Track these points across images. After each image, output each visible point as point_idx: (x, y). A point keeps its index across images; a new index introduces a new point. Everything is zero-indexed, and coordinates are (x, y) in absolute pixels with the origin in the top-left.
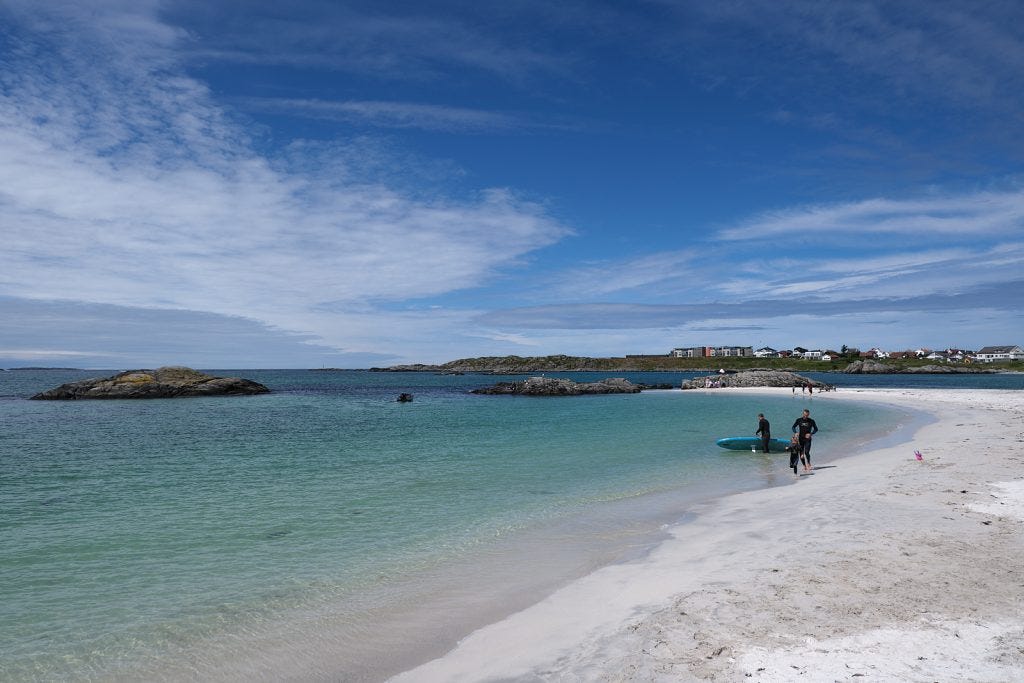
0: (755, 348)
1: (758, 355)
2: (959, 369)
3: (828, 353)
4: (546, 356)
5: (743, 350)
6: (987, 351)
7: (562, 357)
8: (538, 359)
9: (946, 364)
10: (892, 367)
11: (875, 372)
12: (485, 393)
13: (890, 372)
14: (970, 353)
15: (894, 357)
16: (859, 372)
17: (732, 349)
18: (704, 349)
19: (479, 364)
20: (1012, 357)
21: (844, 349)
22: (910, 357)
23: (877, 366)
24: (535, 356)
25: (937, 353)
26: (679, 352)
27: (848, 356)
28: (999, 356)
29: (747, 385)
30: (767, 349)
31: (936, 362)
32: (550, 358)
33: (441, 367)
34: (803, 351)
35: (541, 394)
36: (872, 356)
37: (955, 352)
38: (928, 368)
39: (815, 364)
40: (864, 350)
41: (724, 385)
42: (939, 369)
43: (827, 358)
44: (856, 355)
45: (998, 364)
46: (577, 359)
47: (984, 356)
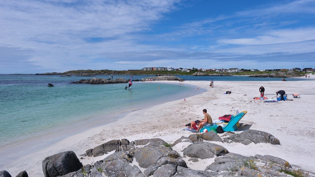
0: (168, 68)
1: (169, 70)
2: (223, 75)
3: (189, 70)
4: (101, 70)
5: (164, 68)
6: (230, 69)
7: (106, 70)
8: (98, 71)
9: (220, 73)
10: (205, 74)
11: (201, 76)
12: (76, 83)
13: (205, 75)
14: (227, 70)
15: (207, 71)
16: (196, 75)
17: (161, 68)
18: (153, 68)
19: (77, 72)
20: (237, 71)
21: (193, 68)
22: (211, 71)
23: (201, 74)
24: (97, 70)
25: (219, 70)
26: (145, 69)
28: (233, 71)
29: (161, 80)
30: (172, 68)
31: (217, 73)
32: (102, 71)
33: (63, 73)
34: (182, 69)
35: (95, 83)
36: (201, 71)
37: (223, 70)
38: (215, 74)
39: (186, 73)
40: (199, 69)
41: (154, 80)
42: (217, 75)
43: (188, 71)
44: (196, 70)
45: (233, 73)
46: (111, 71)
47: (230, 71)
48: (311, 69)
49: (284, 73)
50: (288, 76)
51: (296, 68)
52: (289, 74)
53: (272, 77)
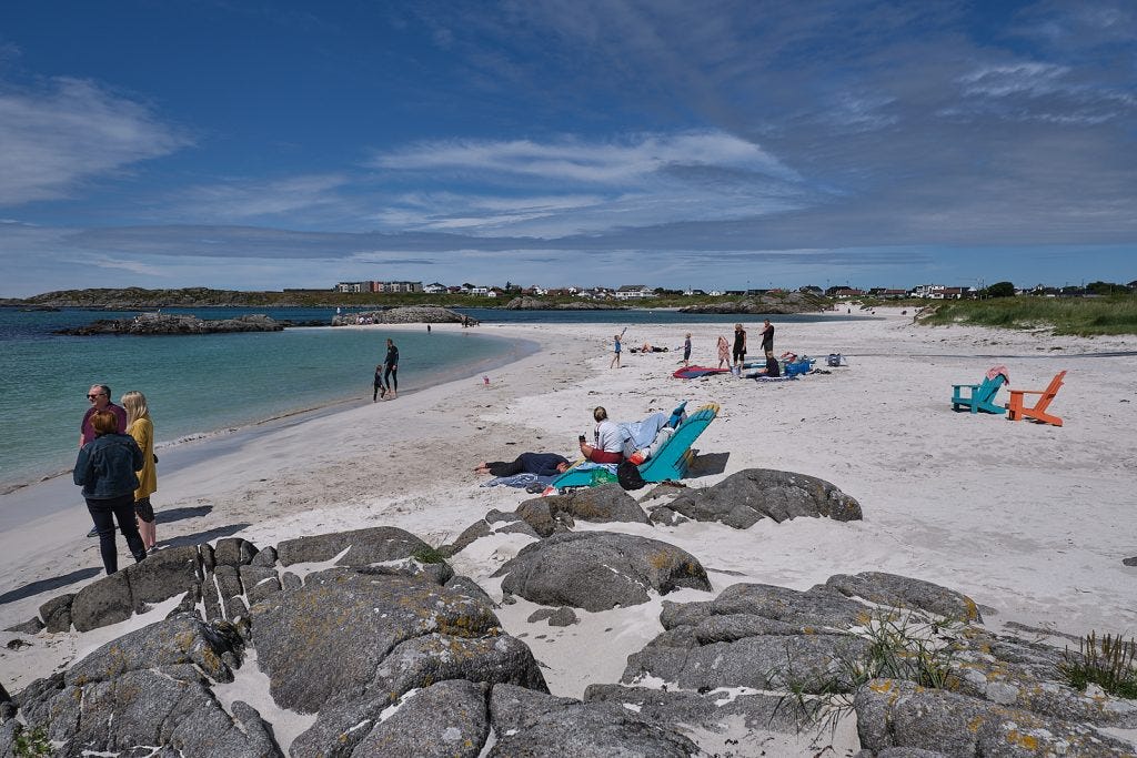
0: (424, 284)
1: (428, 290)
2: (600, 306)
3: (493, 290)
4: (180, 288)
5: (412, 285)
6: (625, 289)
7: (202, 290)
8: (170, 292)
9: (592, 301)
10: (546, 303)
11: (532, 308)
12: (77, 334)
13: (545, 308)
14: (612, 291)
15: (552, 293)
16: (519, 308)
17: (401, 283)
18: (372, 283)
19: (86, 297)
20: (642, 295)
21: (508, 286)
22: (564, 294)
23: (534, 303)
24: (165, 287)
25: (588, 291)
26: (344, 286)
27: (512, 292)
28: (633, 294)
29: (400, 321)
30: (437, 285)
31: (584, 300)
32: (186, 291)
33: (26, 301)
34: (470, 287)
35: (155, 333)
36: (532, 293)
37: (601, 290)
38: (576, 305)
39: (482, 300)
40: (526, 287)
41: (376, 322)
42: (585, 306)
43: (492, 294)
44: (518, 292)
45: (631, 301)
46: (222, 292)
47: (621, 294)
48: (847, 288)
49: (779, 300)
50: (789, 309)
51: (809, 287)
52: (792, 303)
53: (744, 311)
